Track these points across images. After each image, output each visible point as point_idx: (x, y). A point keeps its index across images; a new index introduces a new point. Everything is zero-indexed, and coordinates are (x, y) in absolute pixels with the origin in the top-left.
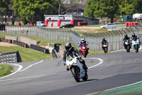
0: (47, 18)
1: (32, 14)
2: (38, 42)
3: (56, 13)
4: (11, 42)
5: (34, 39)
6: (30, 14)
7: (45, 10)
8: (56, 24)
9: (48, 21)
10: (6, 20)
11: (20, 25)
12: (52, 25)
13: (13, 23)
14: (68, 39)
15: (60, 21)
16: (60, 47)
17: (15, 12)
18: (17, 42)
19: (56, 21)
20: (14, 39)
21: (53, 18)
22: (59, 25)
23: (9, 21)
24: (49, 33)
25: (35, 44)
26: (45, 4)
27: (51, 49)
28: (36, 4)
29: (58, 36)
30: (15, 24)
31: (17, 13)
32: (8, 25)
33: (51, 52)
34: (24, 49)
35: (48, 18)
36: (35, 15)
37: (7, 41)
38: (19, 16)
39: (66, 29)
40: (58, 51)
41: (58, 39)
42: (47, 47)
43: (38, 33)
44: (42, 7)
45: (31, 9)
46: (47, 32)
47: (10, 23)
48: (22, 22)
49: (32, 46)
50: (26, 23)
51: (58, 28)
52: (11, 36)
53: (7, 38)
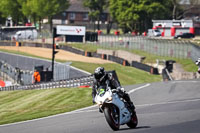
0: (156, 24)
1: (135, 18)
2: (143, 59)
3: (168, 18)
4: (105, 57)
5: (137, 53)
6: (132, 19)
7: (153, 13)
8: (168, 34)
9: (158, 28)
10: (98, 27)
11: (118, 34)
12: (163, 34)
13: (108, 31)
14: (186, 54)
15: (175, 29)
16: (174, 65)
17: (112, 16)
18: (113, 58)
19: (169, 28)
20: (109, 53)
21: (165, 24)
22: (173, 34)
23: (103, 28)
24: (159, 45)
25: (139, 61)
26: (154, 4)
27: (161, 68)
28: (142, 5)
29: (172, 51)
30: (112, 32)
31: (115, 17)
32: (101, 34)
33: (160, 72)
34: (123, 67)
36: (140, 20)
37: (100, 56)
38: (117, 21)
39: (183, 40)
40: (170, 71)
41: (172, 54)
42: (155, 66)
43: (142, 46)
44: (149, 9)
45: (135, 12)
46: (155, 45)
47: (105, 31)
48: (120, 31)
49: (135, 64)
50: (126, 31)
51: (172, 38)
52: (106, 48)
53: (100, 51)
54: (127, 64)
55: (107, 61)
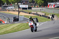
1: (43, 2)
2: (45, 14)
5: (43, 13)
7: (48, 1)
8: (53, 6)
9: (49, 5)
11: (38, 7)
12: (51, 7)
13: (35, 6)
14: (58, 12)
15: (55, 5)
16: (55, 16)
17: (36, 2)
18: (36, 14)
20: (35, 13)
21: (52, 4)
23: (33, 5)
24: (50, 10)
25: (44, 15)
27: (51, 17)
29: (54, 11)
30: (36, 6)
31: (37, 2)
32: (33, 7)
33: (50, 18)
35: (49, 4)
37: (32, 14)
38: (37, 3)
39: (57, 8)
40: (53, 18)
41: (54, 13)
42: (49, 16)
43: (45, 10)
48: (38, 6)
50: (40, 6)
51: (54, 8)
52: (34, 11)
53: (32, 12)
54: (41, 16)
55: (35, 15)
